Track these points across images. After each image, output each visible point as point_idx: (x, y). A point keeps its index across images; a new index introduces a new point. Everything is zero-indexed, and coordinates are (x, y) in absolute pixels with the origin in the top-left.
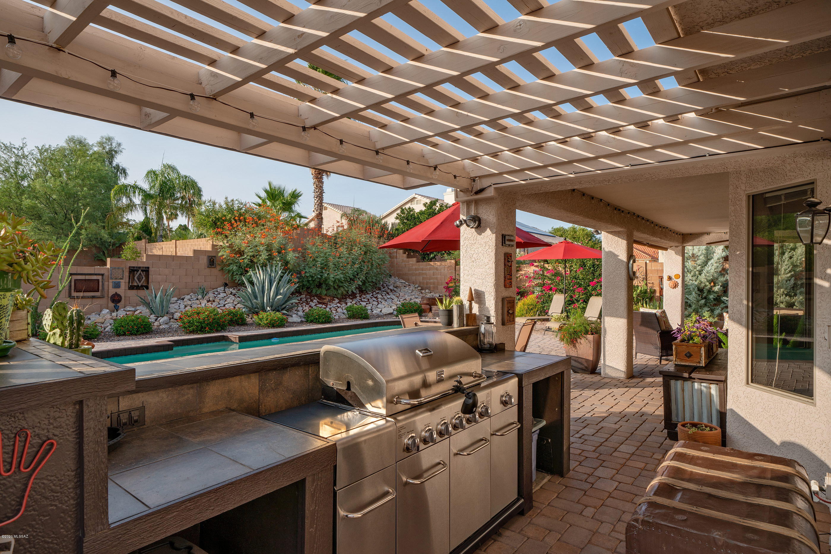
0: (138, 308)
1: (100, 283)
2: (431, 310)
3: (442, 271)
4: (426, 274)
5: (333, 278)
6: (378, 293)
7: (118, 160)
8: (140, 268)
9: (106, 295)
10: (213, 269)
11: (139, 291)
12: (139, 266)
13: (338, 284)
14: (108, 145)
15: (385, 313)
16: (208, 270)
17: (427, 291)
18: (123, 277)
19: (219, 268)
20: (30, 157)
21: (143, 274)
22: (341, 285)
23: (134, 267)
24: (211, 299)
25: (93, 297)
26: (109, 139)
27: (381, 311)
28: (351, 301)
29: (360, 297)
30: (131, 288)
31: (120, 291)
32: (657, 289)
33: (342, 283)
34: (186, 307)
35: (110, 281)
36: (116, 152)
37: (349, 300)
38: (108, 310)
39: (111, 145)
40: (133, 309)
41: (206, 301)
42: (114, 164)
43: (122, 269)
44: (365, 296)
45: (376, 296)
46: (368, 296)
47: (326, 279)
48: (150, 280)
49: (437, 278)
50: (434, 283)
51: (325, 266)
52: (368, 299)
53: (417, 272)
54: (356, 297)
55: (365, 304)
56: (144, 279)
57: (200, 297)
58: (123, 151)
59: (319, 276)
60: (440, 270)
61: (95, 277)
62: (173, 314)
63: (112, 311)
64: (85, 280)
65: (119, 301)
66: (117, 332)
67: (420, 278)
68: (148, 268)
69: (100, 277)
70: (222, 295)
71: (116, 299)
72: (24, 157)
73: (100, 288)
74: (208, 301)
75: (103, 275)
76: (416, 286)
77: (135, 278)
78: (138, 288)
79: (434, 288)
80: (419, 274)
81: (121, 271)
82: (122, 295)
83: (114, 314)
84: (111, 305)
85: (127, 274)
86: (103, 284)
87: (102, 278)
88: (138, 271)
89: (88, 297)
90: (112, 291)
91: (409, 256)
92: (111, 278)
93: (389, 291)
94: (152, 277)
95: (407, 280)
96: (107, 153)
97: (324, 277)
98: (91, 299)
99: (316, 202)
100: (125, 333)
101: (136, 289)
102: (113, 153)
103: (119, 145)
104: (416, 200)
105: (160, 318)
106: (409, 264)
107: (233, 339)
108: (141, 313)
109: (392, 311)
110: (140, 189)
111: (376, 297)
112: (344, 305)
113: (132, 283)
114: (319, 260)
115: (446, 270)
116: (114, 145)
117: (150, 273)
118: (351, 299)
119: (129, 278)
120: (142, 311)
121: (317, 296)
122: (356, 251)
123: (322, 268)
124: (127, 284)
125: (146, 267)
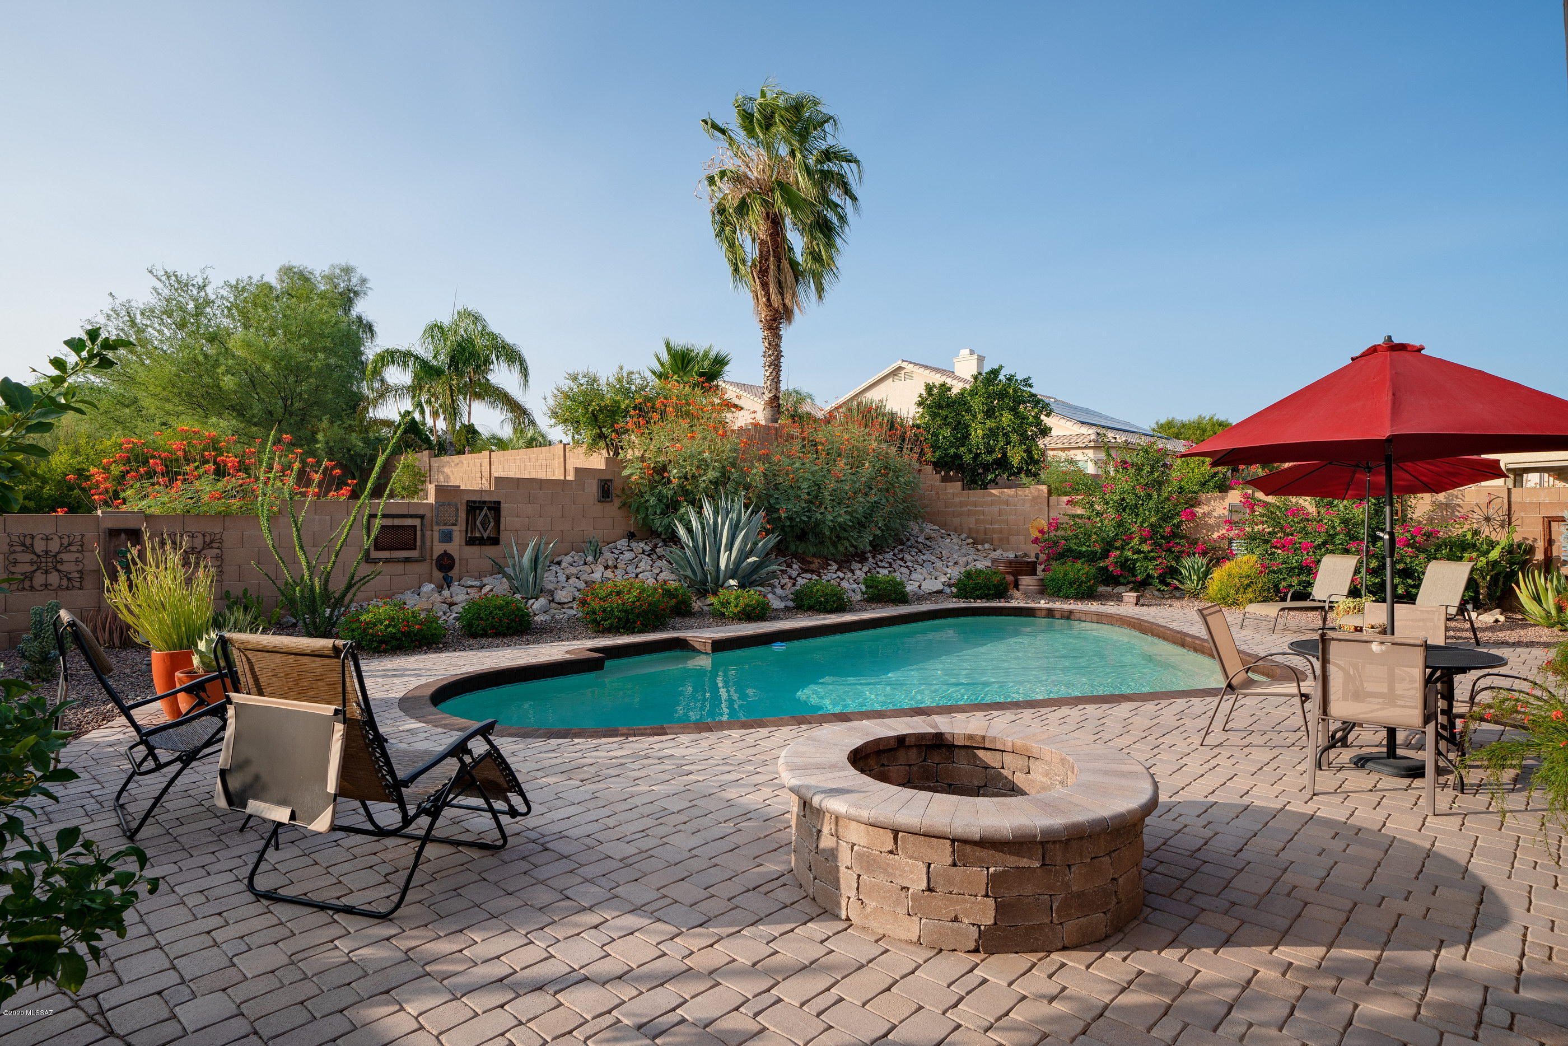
0: (485, 580)
1: (419, 533)
2: (1016, 586)
3: (1019, 507)
4: (983, 513)
5: (832, 521)
6: (901, 550)
7: (361, 308)
8: (484, 502)
9: (428, 557)
10: (607, 505)
11: (484, 548)
12: (483, 499)
13: (840, 532)
14: (344, 281)
15: (928, 591)
16: (599, 506)
17: (987, 546)
18: (457, 520)
19: (617, 502)
20: (218, 302)
21: (491, 515)
22: (845, 534)
23: (475, 502)
24: (610, 563)
25: (407, 560)
26: (347, 270)
27: (920, 587)
28: (860, 566)
29: (874, 557)
30: (471, 542)
31: (455, 548)
32: (1540, 546)
33: (845, 530)
34: (568, 578)
35: (436, 528)
36: (356, 293)
37: (855, 566)
38: (433, 586)
39: (349, 280)
40: (477, 583)
41: (602, 568)
42: (353, 314)
43: (456, 505)
44: (881, 558)
45: (901, 556)
46: (887, 556)
47: (817, 523)
48: (502, 527)
49: (1007, 522)
50: (1001, 532)
51: (815, 499)
52: (890, 563)
53: (965, 509)
54: (867, 559)
55: (886, 572)
56: (492, 524)
57: (590, 559)
58: (370, 293)
59: (805, 519)
60: (1015, 505)
61: (409, 522)
62: (551, 593)
63: (440, 589)
64: (393, 527)
65: (451, 567)
66: (470, 631)
67: (971, 521)
68: (499, 503)
69: (417, 522)
70: (629, 555)
71: (445, 564)
72: (208, 302)
73: (418, 543)
74: (606, 567)
75: (422, 517)
76: (963, 536)
77: (478, 523)
78: (480, 542)
79: (1001, 540)
80: (969, 513)
81: (453, 509)
82: (456, 556)
83: (446, 593)
84: (438, 575)
85: (462, 515)
86: (423, 536)
87: (422, 524)
88: (481, 509)
89: (398, 561)
90: (439, 549)
91: (945, 479)
92: (438, 524)
93: (921, 546)
94: (507, 520)
95: (943, 525)
96: (341, 294)
97: (813, 520)
98: (402, 564)
99: (768, 374)
100: (486, 631)
101: (479, 544)
102: (352, 295)
103: (363, 281)
104: (903, 372)
105: (531, 602)
106: (946, 494)
107: (697, 645)
108: (492, 590)
109: (941, 587)
110: (417, 358)
111: (902, 559)
112: (850, 574)
113: (472, 532)
114: (805, 485)
115: (1027, 505)
116: (354, 281)
117: (503, 513)
118: (859, 562)
119: (467, 524)
120: (497, 586)
121: (795, 555)
122: (867, 469)
123: (810, 502)
124: (464, 534)
125: (495, 502)
